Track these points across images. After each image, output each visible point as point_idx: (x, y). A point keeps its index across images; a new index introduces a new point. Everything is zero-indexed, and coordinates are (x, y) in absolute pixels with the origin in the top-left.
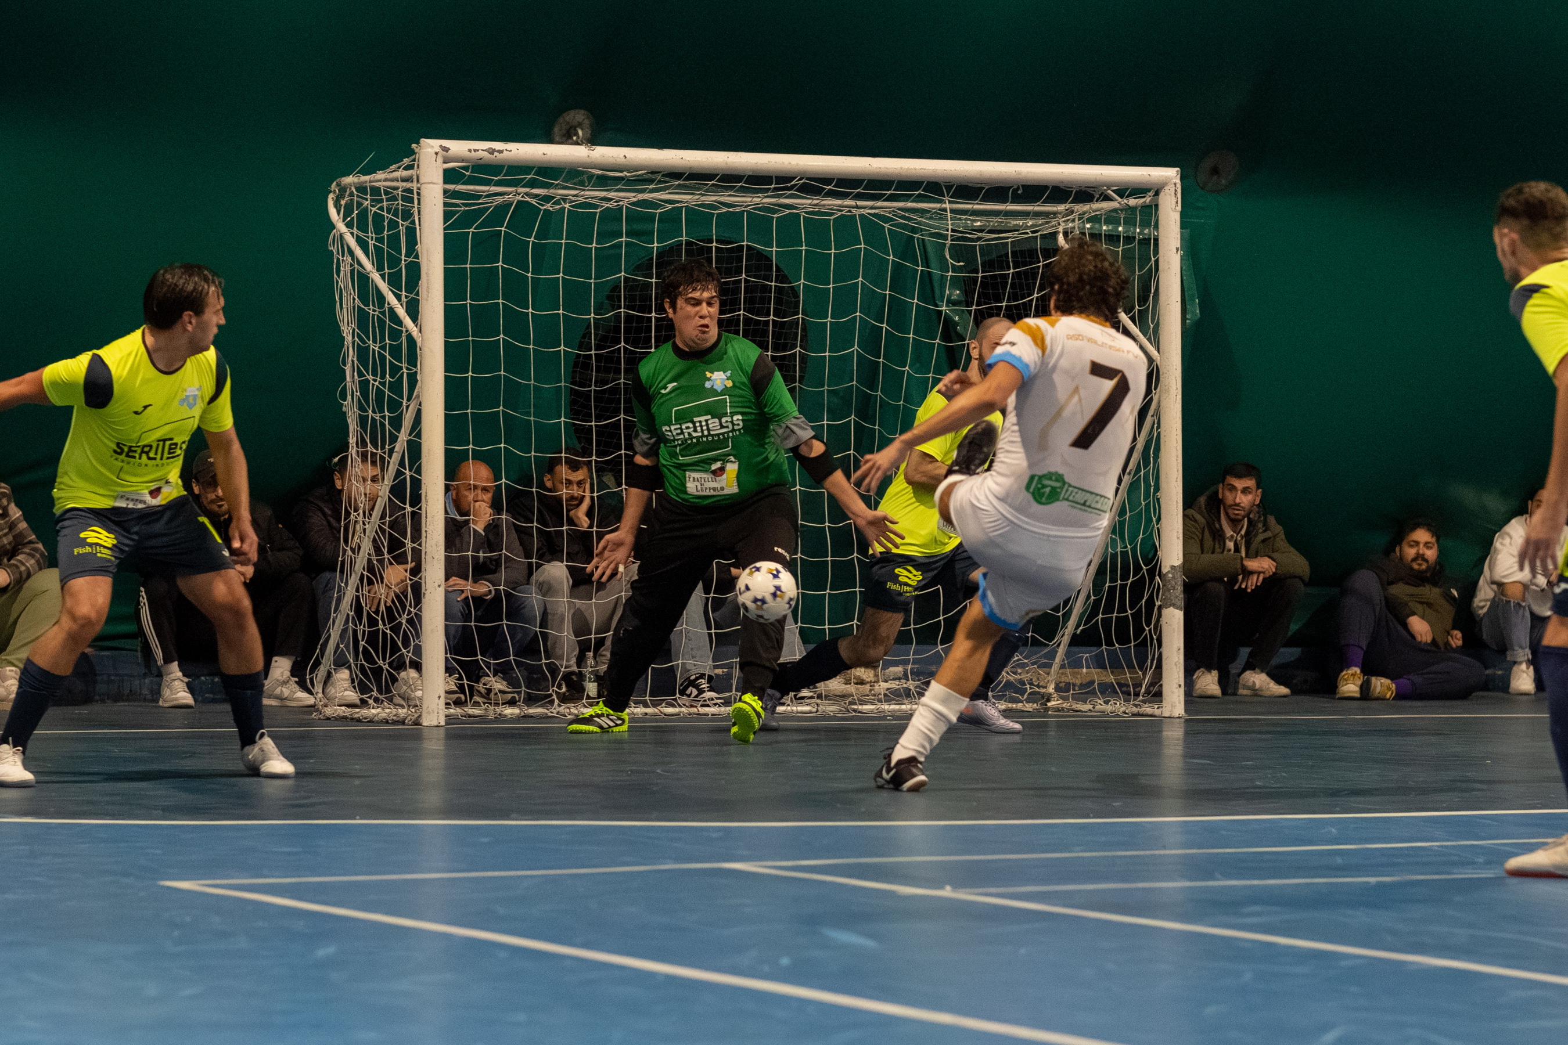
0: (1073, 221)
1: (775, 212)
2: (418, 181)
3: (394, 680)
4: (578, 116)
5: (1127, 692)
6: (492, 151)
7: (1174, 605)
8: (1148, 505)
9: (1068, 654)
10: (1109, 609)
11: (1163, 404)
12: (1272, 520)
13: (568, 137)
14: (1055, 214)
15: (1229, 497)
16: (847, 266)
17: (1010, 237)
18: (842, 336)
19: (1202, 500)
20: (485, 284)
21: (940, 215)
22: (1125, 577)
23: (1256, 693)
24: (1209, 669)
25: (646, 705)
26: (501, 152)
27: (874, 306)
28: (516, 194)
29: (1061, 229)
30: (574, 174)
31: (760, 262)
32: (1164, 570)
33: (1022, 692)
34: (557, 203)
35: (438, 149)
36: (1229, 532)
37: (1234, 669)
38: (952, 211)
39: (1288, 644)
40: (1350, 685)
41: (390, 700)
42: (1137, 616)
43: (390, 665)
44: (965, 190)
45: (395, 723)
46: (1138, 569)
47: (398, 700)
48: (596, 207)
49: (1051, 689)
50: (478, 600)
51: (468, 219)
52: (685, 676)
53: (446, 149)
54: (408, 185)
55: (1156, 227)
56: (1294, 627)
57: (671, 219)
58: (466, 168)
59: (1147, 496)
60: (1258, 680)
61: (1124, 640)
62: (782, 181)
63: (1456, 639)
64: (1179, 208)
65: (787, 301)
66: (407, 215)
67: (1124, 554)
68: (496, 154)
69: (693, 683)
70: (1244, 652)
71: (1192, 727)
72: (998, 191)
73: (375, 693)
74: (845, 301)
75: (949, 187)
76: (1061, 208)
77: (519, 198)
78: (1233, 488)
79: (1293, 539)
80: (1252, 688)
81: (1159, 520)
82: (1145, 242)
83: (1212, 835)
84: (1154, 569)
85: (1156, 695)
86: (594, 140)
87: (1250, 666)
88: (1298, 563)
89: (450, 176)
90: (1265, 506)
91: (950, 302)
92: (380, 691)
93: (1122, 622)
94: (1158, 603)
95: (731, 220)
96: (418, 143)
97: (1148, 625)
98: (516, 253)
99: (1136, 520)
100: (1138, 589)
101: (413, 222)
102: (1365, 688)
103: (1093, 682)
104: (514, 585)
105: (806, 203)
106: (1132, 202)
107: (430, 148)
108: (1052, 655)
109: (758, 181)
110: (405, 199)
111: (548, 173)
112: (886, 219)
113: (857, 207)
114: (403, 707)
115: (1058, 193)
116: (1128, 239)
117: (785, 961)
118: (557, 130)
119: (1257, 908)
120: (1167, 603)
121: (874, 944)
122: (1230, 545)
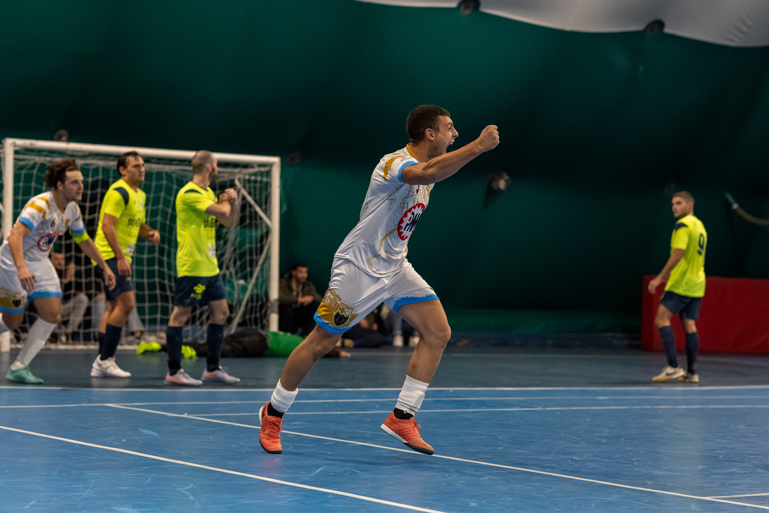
0: (241, 175)
2: (4, 154)
4: (63, 132)
6: (31, 144)
10: (251, 313)
13: (59, 139)
14: (235, 172)
19: (286, 276)
20: (27, 192)
22: (257, 301)
26: (35, 144)
28: (40, 159)
29: (236, 178)
30: (61, 153)
32: (272, 300)
35: (12, 142)
36: (295, 288)
42: (261, 316)
46: (262, 300)
51: (22, 168)
53: (15, 142)
55: (271, 178)
57: (96, 170)
58: (22, 150)
61: (256, 324)
63: (375, 327)
64: (280, 172)
68: (33, 145)
76: (237, 170)
81: (269, 282)
84: (267, 299)
86: (70, 140)
89: (16, 152)
94: (269, 312)
96: (4, 139)
97: (265, 319)
98: (39, 181)
99: (262, 282)
100: (262, 307)
102: (343, 343)
106: (262, 169)
107: (9, 142)
111: (52, 152)
115: (236, 165)
116: (261, 182)
117: (124, 440)
118: (56, 137)
119: (297, 423)
120: (272, 312)
121: (157, 434)
122: (295, 293)
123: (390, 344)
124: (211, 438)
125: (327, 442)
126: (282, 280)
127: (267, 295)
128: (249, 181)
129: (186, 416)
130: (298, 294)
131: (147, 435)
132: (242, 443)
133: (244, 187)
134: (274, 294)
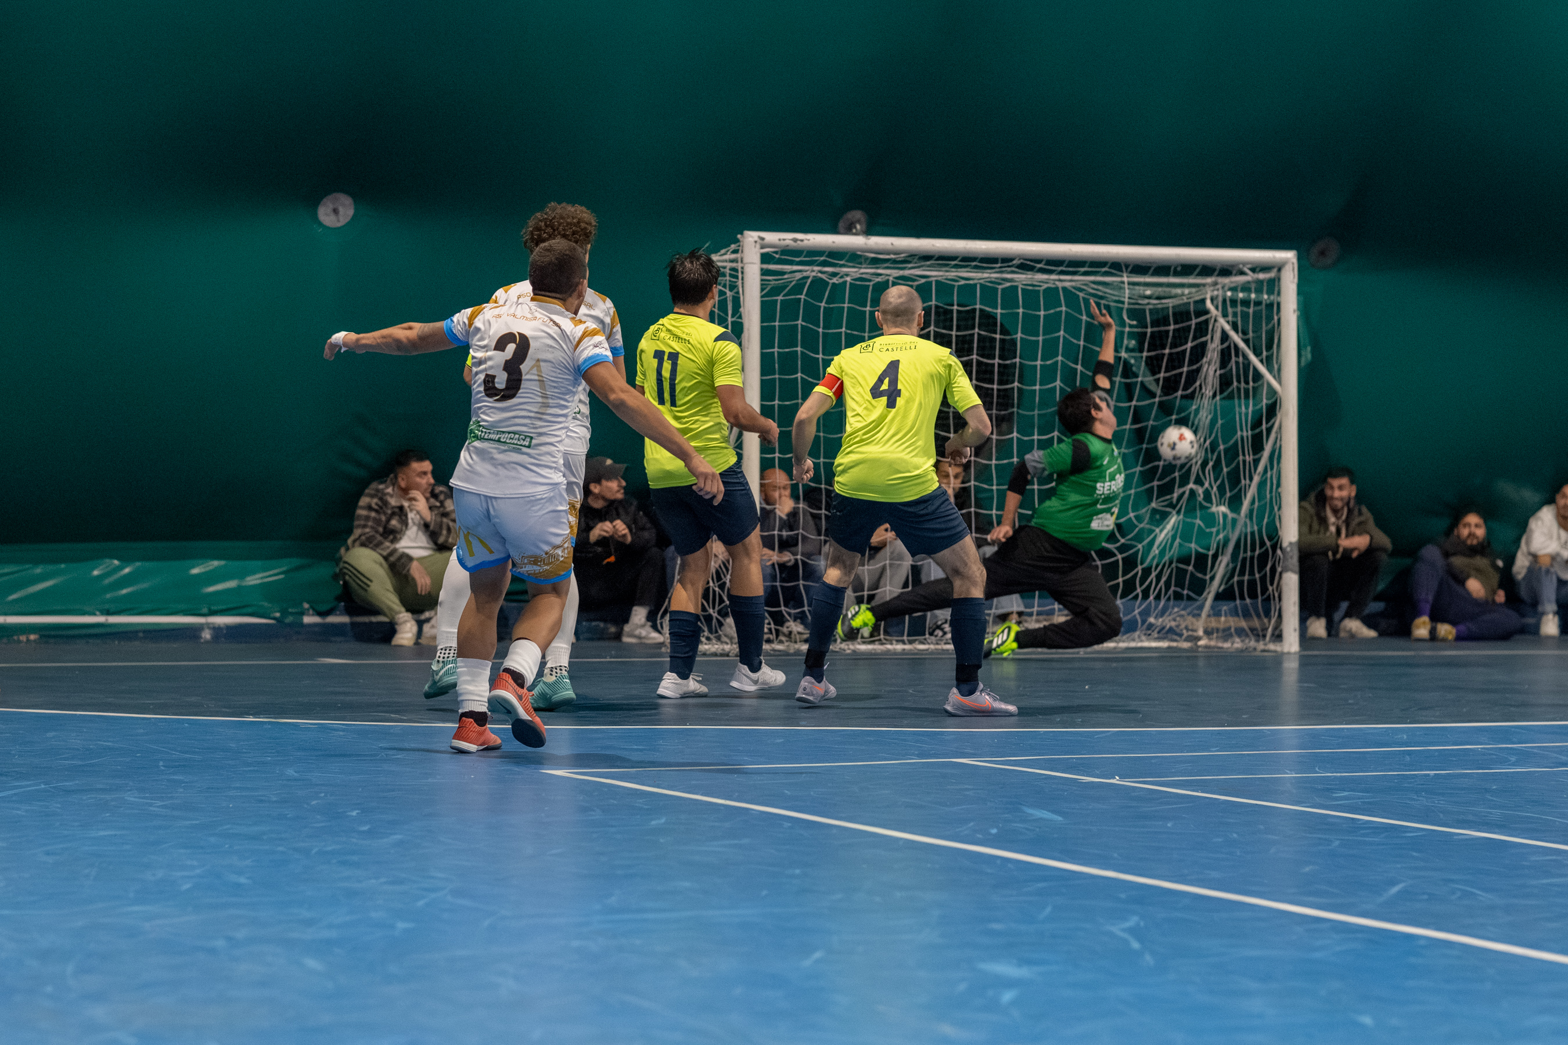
0: (1218, 290)
1: (1000, 284)
2: (742, 261)
3: (721, 624)
4: (857, 214)
5: (1259, 634)
6: (795, 240)
7: (1293, 571)
8: (1271, 498)
9: (1212, 607)
10: (1242, 573)
11: (1284, 424)
12: (1364, 509)
13: (849, 230)
14: (1204, 285)
15: (1328, 492)
16: (1052, 323)
17: (1170, 303)
18: (1049, 373)
19: (1312, 497)
20: (788, 337)
21: (1120, 287)
22: (1253, 550)
23: (1352, 636)
24: (1318, 616)
25: (903, 642)
26: (802, 241)
27: (1071, 352)
28: (813, 272)
29: (1208, 296)
30: (853, 257)
31: (988, 321)
32: (1285, 544)
33: (1181, 635)
34: (842, 277)
35: (756, 239)
36: (1332, 519)
37: (1337, 616)
38: (1129, 283)
39: (1378, 598)
40: (1421, 629)
41: (719, 638)
42: (1263, 579)
43: (719, 612)
44: (1140, 268)
45: (722, 655)
46: (1262, 544)
47: (724, 639)
48: (870, 281)
49: (1201, 633)
50: (782, 566)
51: (776, 291)
52: (934, 621)
53: (763, 239)
54: (734, 265)
55: (1279, 294)
56: (1381, 587)
58: (776, 253)
59: (1271, 492)
60: (1354, 625)
61: (1253, 596)
62: (1006, 261)
63: (1501, 597)
64: (1296, 280)
65: (1008, 349)
66: (733, 287)
67: (1253, 533)
68: (799, 242)
69: (939, 627)
70: (1344, 605)
71: (1305, 662)
72: (1163, 269)
73: (706, 634)
74: (1050, 349)
75: (1127, 266)
76: (1209, 280)
77: (814, 274)
78: (1332, 488)
79: (1381, 524)
80: (1350, 631)
81: (1280, 508)
82: (1270, 306)
83: (1314, 740)
84: (1276, 544)
85: (1278, 637)
86: (868, 232)
87: (1348, 614)
88: (1384, 540)
89: (765, 258)
90: (1359, 498)
91: (1128, 350)
92: (710, 631)
93: (1252, 583)
94: (1279, 569)
95: (968, 290)
96: (742, 234)
97: (1272, 584)
98: (811, 315)
100: (1263, 559)
101: (738, 293)
102: (1433, 632)
103: (1229, 628)
104: (808, 555)
105: (1022, 278)
106: (1262, 276)
107: (751, 237)
108: (1201, 608)
109: (988, 261)
110: (731, 275)
111: (835, 256)
112: (1081, 290)
113: (1060, 280)
114: (727, 643)
115: (1207, 269)
116: (1258, 303)
117: (994, 831)
118: (841, 225)
119: (1346, 794)
120: (1286, 569)
121: (1060, 818)
122: (1333, 529)
123: (1533, 631)
124: (1169, 825)
125: (1411, 832)
126: (1305, 504)
127: (1274, 535)
128: (1234, 302)
129: (1116, 781)
130: (1338, 532)
131: (1041, 819)
132: (1235, 835)
133: (1225, 315)
134: (1290, 532)
